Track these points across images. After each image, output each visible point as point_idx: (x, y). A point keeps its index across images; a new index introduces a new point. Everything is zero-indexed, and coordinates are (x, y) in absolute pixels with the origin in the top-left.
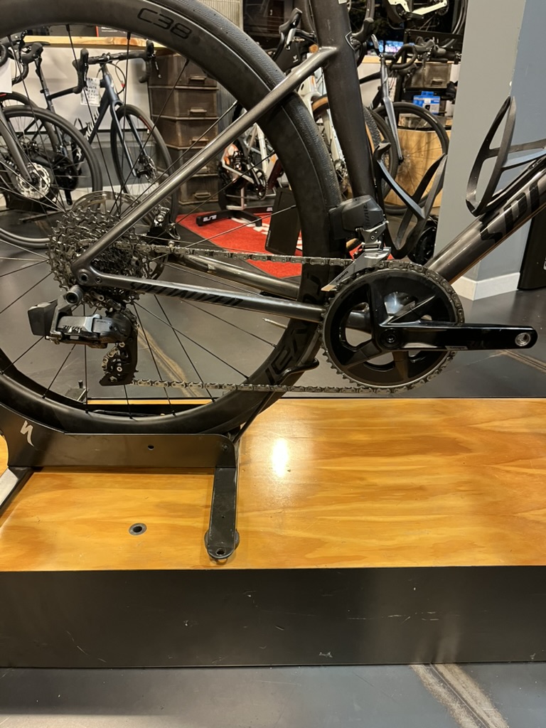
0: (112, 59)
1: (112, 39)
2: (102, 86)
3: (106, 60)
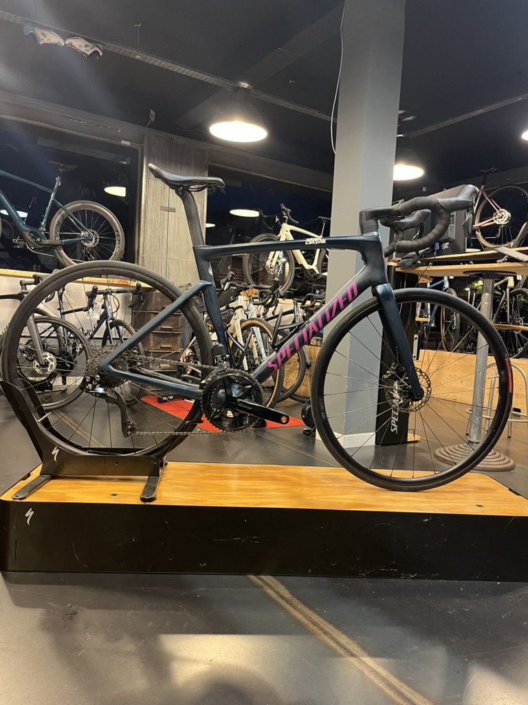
0: (112, 292)
2: (103, 308)
3: (108, 293)
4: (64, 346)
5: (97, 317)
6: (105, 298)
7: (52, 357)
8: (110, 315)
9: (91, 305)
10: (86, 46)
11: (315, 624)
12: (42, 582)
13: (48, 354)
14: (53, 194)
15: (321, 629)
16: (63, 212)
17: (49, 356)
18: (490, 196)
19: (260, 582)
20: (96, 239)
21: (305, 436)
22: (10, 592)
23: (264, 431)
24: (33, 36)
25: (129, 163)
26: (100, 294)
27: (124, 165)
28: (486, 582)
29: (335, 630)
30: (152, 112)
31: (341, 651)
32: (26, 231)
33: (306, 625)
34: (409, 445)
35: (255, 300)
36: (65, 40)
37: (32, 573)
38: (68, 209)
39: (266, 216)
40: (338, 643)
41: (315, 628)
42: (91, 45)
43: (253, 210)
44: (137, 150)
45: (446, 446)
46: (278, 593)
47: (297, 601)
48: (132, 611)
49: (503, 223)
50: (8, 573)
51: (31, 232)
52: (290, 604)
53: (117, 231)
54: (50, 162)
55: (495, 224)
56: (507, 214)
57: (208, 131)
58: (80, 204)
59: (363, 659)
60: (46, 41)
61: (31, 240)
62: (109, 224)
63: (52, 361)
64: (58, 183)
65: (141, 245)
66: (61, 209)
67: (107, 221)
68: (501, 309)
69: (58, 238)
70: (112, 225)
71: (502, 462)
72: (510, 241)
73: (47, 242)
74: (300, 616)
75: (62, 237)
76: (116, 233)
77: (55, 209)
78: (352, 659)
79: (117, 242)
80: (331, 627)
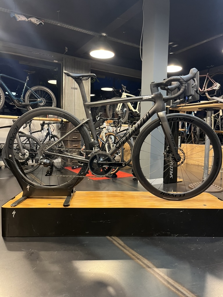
0: (51, 123)
1: (51, 119)
2: (47, 130)
3: (49, 124)
4: (32, 147)
5: (45, 134)
6: (48, 126)
7: (27, 151)
8: (51, 133)
9: (42, 129)
10: (37, 21)
11: (134, 255)
12: (20, 241)
13: (25, 150)
14: (26, 84)
15: (136, 257)
16: (30, 91)
17: (26, 151)
18: (211, 77)
19: (111, 239)
20: (44, 102)
21: (133, 181)
22: (6, 245)
23: (116, 179)
24: (14, 17)
25: (57, 70)
26: (46, 124)
27: (56, 71)
28: (208, 237)
29: (142, 257)
30: (66, 48)
31: (144, 266)
32: (15, 99)
33: (130, 256)
34: (178, 183)
35: (111, 125)
36: (28, 19)
37: (16, 238)
38: (32, 89)
39: (116, 90)
40: (143, 263)
41: (134, 257)
42: (39, 20)
43: (110, 88)
44: (61, 64)
45: (194, 183)
46: (119, 243)
47: (127, 246)
48: (56, 252)
49: (217, 89)
50: (6, 238)
51: (17, 100)
52: (124, 248)
53: (53, 98)
54: (24, 70)
55: (214, 89)
56: (218, 85)
57: (89, 55)
58: (37, 88)
59: (154, 269)
60: (20, 19)
61: (17, 103)
62: (50, 95)
63: (27, 153)
64: (28, 79)
65: (63, 104)
66: (29, 90)
67: (49, 94)
68: (217, 125)
69: (28, 102)
70: (51, 96)
71: (217, 189)
72: (220, 96)
73: (24, 103)
74: (127, 252)
75: (30, 101)
76: (53, 99)
77: (26, 90)
78: (149, 269)
79: (53, 103)
80: (141, 256)
